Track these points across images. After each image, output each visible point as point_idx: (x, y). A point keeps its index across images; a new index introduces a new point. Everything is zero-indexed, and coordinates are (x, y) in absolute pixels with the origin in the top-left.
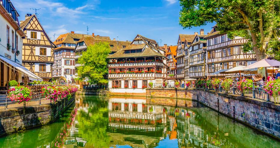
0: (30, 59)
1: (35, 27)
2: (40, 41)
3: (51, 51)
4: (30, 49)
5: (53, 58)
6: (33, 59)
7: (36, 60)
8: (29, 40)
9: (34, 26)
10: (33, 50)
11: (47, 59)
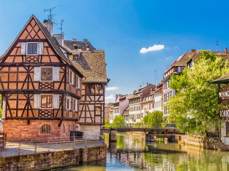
0: (25, 87)
1: (35, 36)
2: (41, 58)
3: (60, 72)
4: (26, 71)
5: (63, 84)
6: (31, 88)
7: (34, 88)
8: (24, 57)
9: (33, 34)
10: (30, 72)
11: (53, 86)
